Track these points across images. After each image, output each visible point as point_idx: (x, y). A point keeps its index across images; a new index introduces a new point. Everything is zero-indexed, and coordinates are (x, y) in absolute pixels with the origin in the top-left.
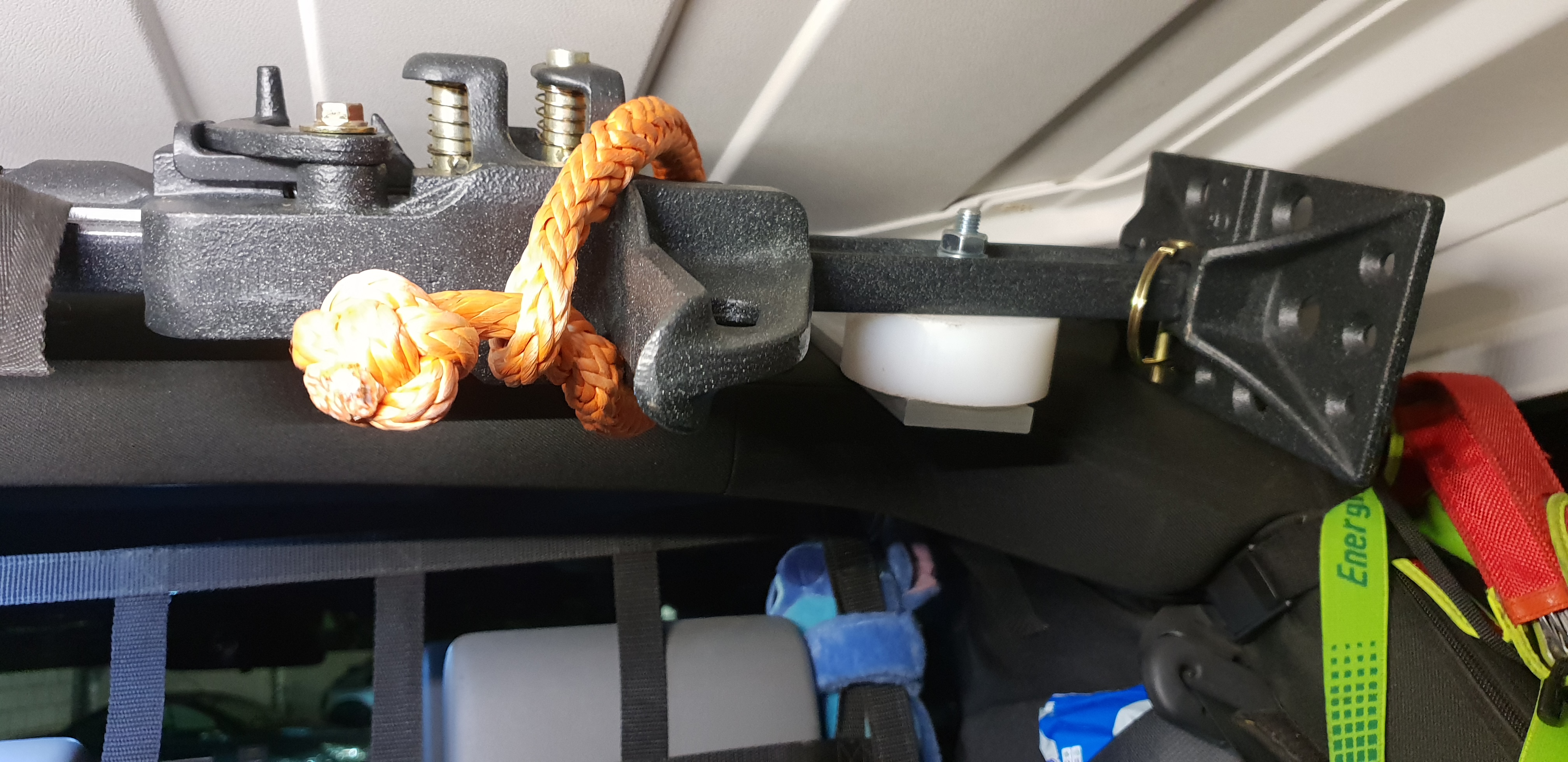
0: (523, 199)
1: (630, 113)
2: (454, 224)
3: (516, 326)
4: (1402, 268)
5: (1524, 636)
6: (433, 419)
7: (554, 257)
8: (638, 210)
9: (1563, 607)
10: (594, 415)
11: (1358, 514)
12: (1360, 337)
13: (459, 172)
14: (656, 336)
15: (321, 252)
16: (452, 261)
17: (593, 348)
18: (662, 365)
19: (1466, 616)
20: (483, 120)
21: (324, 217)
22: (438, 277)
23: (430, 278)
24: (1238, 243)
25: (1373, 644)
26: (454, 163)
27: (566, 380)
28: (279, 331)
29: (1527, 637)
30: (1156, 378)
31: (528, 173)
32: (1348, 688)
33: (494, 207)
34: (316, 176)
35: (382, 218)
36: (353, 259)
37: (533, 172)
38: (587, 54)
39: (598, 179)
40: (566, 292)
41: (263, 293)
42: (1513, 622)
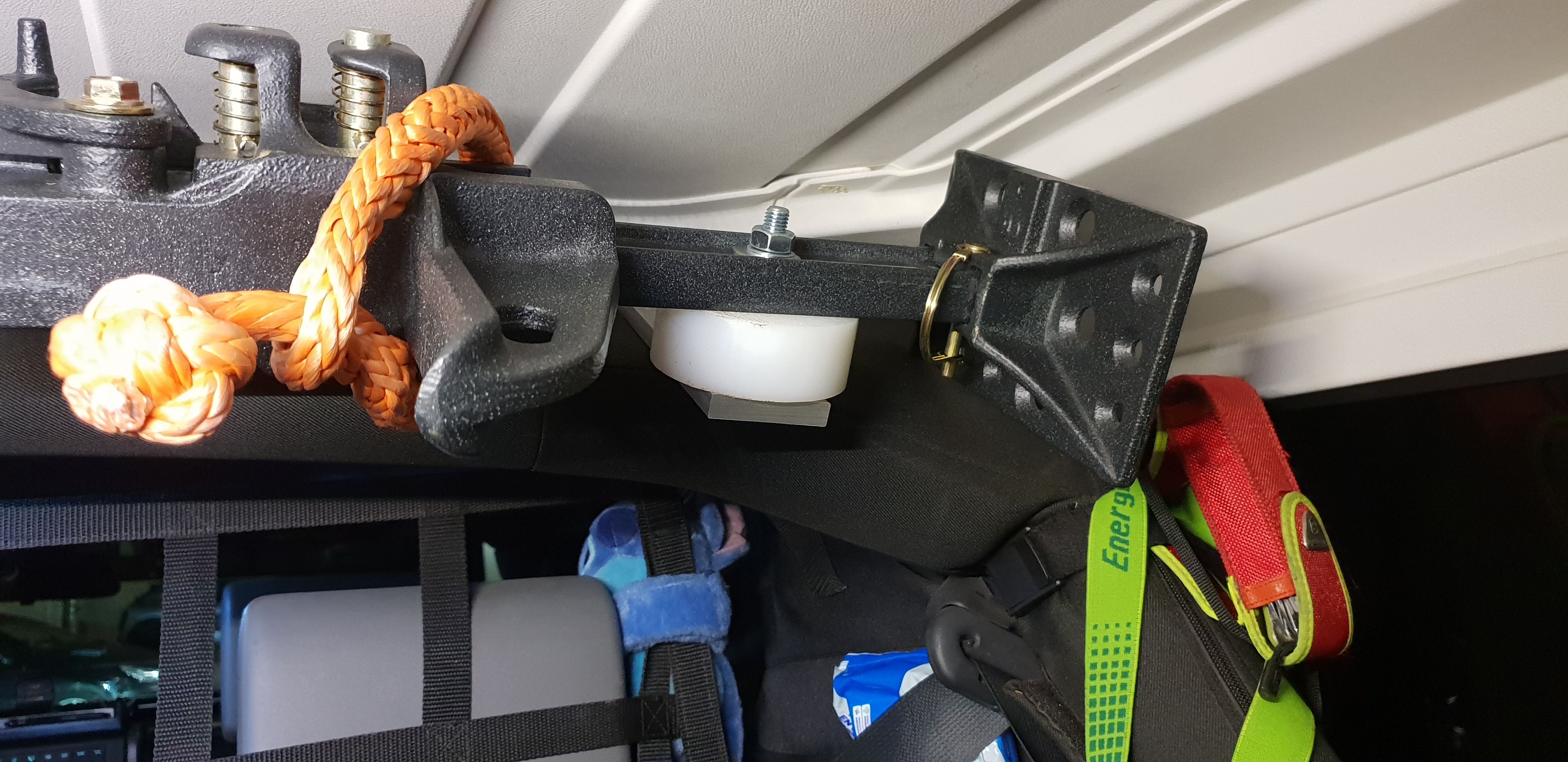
0: (314, 190)
1: (430, 104)
2: (239, 213)
3: (298, 331)
4: (1167, 289)
5: (1255, 620)
6: (205, 433)
7: (340, 262)
8: (434, 210)
9: (1287, 595)
10: (384, 414)
11: (1124, 503)
12: (1129, 350)
13: (247, 155)
14: (439, 363)
15: (89, 239)
16: (236, 251)
17: (383, 350)
18: (444, 393)
19: (1208, 601)
20: (273, 103)
21: (94, 201)
22: (220, 268)
23: (212, 269)
24: (1025, 255)
25: (1129, 625)
26: (242, 145)
27: (354, 380)
28: (42, 319)
29: (1257, 621)
30: (946, 373)
31: (319, 163)
32: (1104, 665)
33: (282, 198)
34: (84, 158)
35: (158, 205)
36: (127, 247)
37: (325, 161)
38: (387, 37)
39: (392, 177)
40: (352, 299)
41: (22, 279)
42: (1246, 607)
